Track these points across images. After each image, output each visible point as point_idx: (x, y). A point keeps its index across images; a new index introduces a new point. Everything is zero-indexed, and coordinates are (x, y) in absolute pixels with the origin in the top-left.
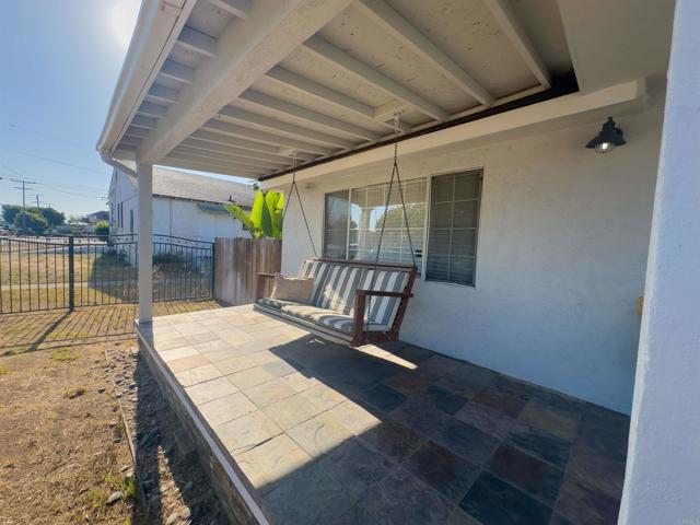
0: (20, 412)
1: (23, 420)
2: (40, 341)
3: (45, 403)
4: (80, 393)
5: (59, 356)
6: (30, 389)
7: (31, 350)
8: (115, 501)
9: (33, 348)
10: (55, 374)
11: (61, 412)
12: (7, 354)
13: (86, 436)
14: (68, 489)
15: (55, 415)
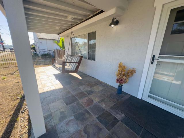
0: (7, 85)
1: (7, 86)
2: (14, 73)
3: (12, 84)
4: (18, 82)
5: (17, 75)
6: (10, 81)
7: (12, 74)
8: (18, 99)
9: (13, 74)
10: (15, 79)
11: (14, 85)
12: (7, 75)
13: (17, 89)
14: (11, 96)
15: (13, 85)
